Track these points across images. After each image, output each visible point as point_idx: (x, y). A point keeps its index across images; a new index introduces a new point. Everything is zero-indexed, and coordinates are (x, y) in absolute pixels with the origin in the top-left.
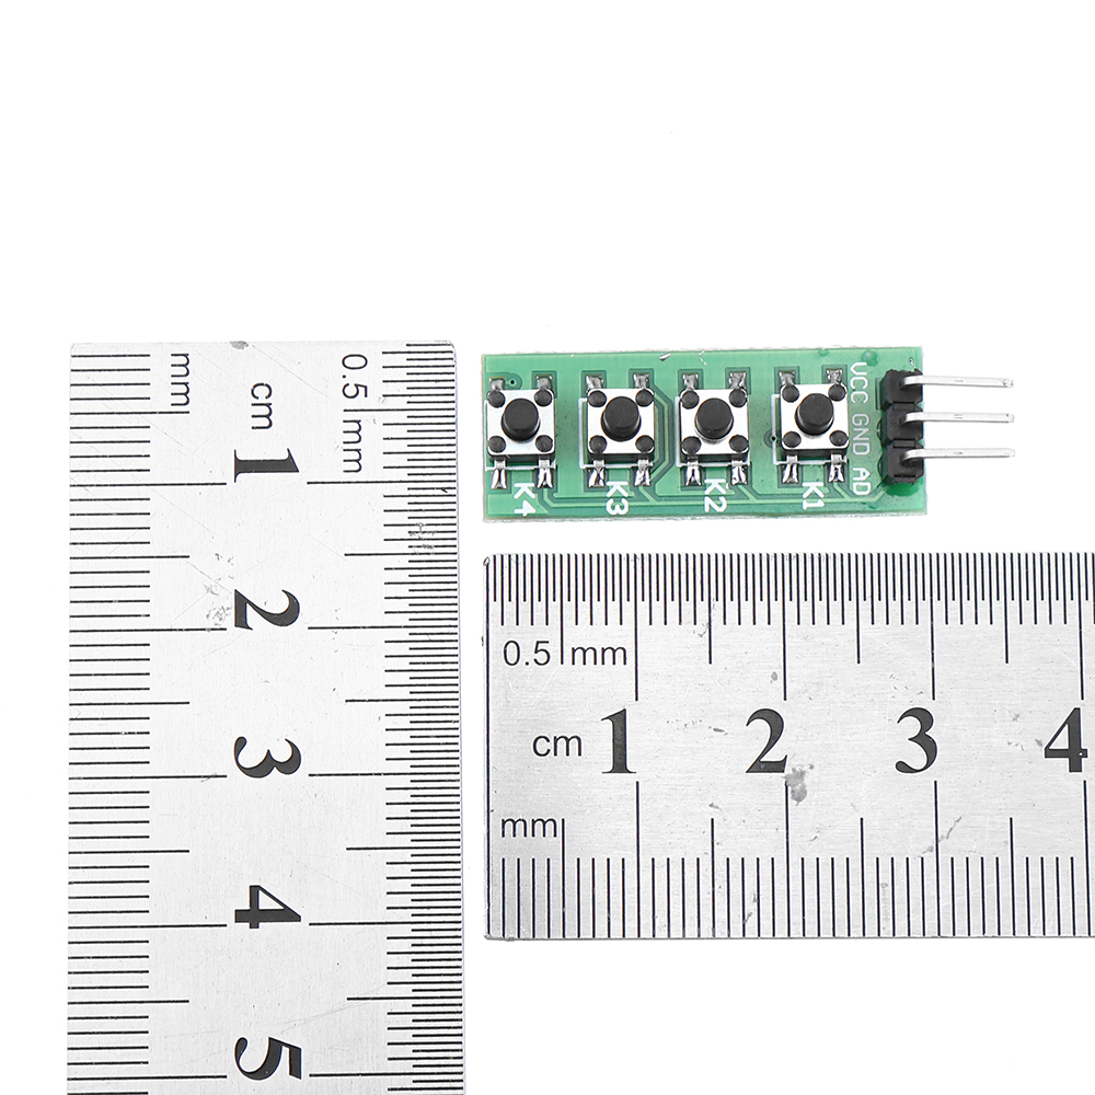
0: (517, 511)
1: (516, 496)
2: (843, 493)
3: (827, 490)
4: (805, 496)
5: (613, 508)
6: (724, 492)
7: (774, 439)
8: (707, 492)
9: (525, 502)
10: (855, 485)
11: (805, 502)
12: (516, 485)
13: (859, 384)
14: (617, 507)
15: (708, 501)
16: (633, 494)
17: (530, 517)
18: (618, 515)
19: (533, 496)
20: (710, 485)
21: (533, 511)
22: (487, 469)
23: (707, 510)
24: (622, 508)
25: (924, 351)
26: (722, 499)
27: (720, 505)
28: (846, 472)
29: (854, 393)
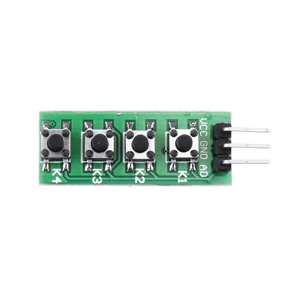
0: (53, 181)
1: (53, 175)
2: (196, 176)
3: (188, 174)
4: (179, 177)
5: (95, 180)
6: (144, 175)
7: (166, 151)
8: (136, 174)
9: (57, 178)
10: (201, 172)
11: (179, 180)
12: (53, 170)
13: (204, 128)
14: (97, 180)
15: (137, 178)
16: (104, 174)
17: (59, 183)
18: (97, 184)
19: (60, 174)
20: (138, 171)
21: (60, 181)
22: (41, 162)
23: (136, 182)
24: (99, 180)
25: (232, 113)
26: (143, 177)
27: (142, 180)
28: (197, 167)
29: (201, 132)
